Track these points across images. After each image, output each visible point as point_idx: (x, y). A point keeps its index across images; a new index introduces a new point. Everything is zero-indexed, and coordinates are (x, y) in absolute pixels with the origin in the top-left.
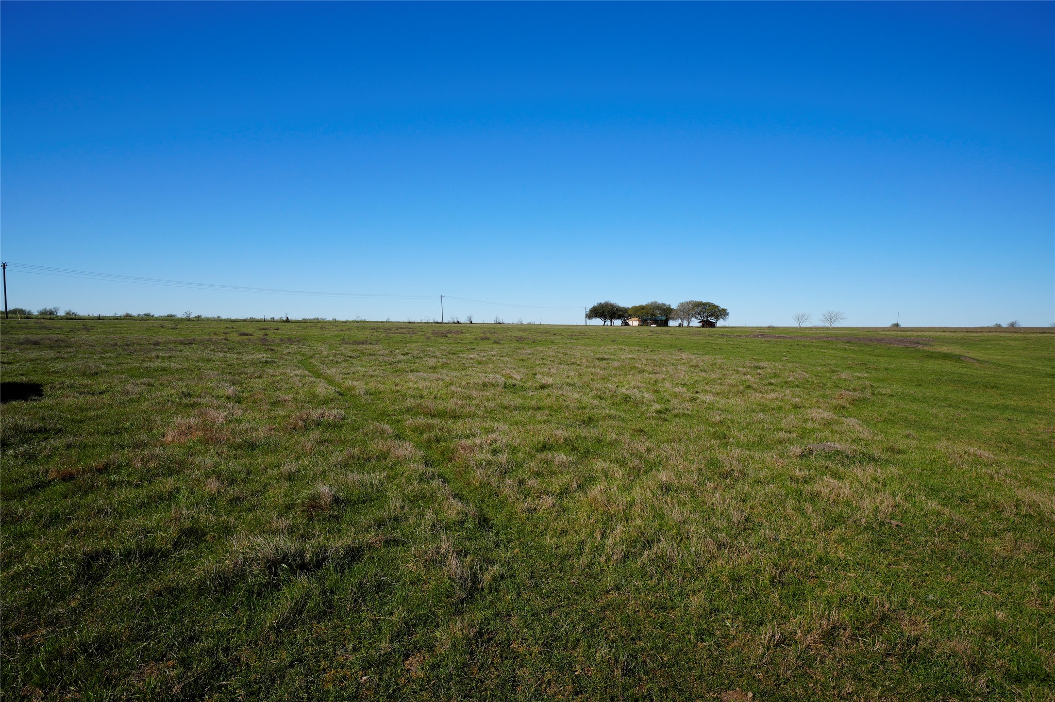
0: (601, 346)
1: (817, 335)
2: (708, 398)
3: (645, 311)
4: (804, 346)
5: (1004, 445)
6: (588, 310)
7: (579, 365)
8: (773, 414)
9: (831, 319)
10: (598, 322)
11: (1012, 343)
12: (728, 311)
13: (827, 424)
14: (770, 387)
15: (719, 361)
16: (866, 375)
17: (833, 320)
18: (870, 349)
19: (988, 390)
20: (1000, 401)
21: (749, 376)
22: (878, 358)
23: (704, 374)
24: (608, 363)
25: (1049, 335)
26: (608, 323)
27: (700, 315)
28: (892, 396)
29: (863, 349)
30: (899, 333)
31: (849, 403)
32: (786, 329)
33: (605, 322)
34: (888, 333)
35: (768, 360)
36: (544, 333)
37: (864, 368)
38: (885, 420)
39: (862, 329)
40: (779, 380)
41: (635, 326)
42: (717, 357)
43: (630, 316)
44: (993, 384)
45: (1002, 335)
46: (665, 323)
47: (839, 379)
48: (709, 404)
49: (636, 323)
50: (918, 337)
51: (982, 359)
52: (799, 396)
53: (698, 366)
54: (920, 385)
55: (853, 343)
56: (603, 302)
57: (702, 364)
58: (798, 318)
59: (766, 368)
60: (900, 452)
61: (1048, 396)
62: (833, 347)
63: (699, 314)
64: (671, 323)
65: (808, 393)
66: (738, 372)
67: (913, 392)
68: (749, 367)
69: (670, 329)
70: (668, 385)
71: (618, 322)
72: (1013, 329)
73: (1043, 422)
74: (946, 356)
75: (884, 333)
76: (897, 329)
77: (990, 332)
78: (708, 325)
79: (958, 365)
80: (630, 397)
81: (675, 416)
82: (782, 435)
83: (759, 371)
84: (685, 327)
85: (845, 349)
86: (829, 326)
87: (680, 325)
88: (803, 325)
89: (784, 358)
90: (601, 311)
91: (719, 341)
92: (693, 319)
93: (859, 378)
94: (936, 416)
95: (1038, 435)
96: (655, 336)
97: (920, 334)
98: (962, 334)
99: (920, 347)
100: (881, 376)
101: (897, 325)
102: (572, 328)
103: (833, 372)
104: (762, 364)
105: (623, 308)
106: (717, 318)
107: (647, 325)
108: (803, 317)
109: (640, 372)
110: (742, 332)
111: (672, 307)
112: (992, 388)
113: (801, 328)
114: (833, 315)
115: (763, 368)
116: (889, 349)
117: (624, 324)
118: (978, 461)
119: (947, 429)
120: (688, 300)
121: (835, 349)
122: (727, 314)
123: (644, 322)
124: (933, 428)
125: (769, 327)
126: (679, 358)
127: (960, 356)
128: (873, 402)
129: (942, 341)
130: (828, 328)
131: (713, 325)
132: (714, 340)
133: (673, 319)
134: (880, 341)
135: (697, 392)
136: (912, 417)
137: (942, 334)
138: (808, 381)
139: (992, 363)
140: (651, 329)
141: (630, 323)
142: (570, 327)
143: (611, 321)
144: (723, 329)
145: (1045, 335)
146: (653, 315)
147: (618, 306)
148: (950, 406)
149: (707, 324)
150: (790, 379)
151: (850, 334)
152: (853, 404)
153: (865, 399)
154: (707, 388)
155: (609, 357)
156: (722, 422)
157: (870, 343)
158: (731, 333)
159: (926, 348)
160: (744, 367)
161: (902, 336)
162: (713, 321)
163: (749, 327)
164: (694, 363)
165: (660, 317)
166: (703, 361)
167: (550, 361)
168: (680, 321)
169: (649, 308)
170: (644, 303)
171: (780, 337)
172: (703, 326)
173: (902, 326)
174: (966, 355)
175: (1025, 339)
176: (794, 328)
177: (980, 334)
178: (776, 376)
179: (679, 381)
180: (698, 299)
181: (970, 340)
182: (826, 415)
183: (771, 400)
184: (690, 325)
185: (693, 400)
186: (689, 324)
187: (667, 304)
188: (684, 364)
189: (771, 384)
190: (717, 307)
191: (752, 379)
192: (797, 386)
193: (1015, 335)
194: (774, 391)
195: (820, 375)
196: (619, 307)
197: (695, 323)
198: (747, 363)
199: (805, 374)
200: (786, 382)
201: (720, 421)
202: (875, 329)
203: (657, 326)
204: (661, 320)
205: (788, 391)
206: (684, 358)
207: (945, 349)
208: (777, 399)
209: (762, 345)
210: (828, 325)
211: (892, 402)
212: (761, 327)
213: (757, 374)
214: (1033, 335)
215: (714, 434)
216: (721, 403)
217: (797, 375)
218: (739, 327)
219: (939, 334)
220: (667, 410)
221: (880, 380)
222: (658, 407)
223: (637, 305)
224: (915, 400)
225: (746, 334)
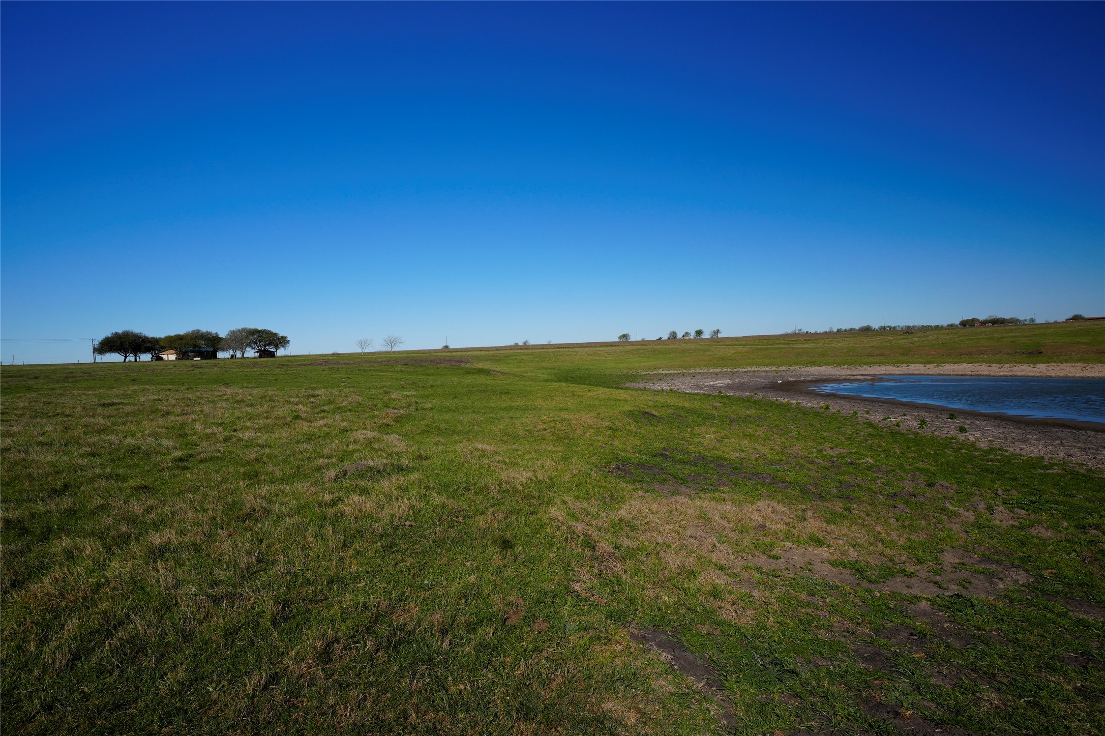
0: (113, 388)
1: (379, 360)
2: (247, 435)
3: (184, 342)
4: (365, 371)
5: (505, 438)
6: (96, 343)
7: (68, 416)
8: (319, 442)
9: (392, 343)
10: (115, 358)
11: (524, 357)
12: (288, 339)
13: (369, 443)
14: (323, 414)
15: (270, 393)
16: (415, 393)
17: (393, 344)
18: (423, 369)
19: (503, 396)
20: (509, 404)
21: (301, 406)
22: (428, 377)
23: (249, 410)
24: (117, 409)
25: (546, 350)
26: (131, 358)
27: (257, 343)
28: (432, 409)
29: (417, 369)
30: (448, 354)
31: (394, 421)
32: (350, 355)
33: (126, 357)
34: (439, 354)
35: (325, 387)
36: (15, 377)
37: (414, 387)
38: (422, 432)
39: (419, 352)
40: (332, 407)
41: (172, 361)
42: (269, 389)
43: (163, 349)
44: (506, 391)
45: (518, 351)
46: (213, 355)
47: (390, 399)
48: (247, 441)
49: (173, 357)
50: (461, 356)
51: (505, 371)
52: (349, 420)
53: (243, 401)
54: (456, 397)
55: (410, 365)
56: (120, 331)
57: (250, 398)
58: (362, 344)
59: (321, 395)
60: (426, 458)
61: (539, 396)
62: (392, 369)
63: (255, 343)
64: (221, 355)
65: (359, 417)
66: (289, 402)
67: (448, 404)
68: (303, 397)
69: (219, 361)
70: (198, 426)
71: (146, 357)
72: (526, 346)
73: (531, 416)
74: (480, 371)
75: (436, 354)
76: (446, 350)
77: (511, 349)
78: (267, 354)
79: (489, 378)
80: (139, 448)
81: (201, 461)
82: (321, 461)
83: (312, 399)
84: (238, 358)
85: (402, 371)
86: (390, 350)
87: (232, 356)
88: (367, 351)
89: (342, 384)
90: (118, 343)
91: (277, 371)
92: (248, 349)
93: (408, 396)
94: (461, 422)
95: (527, 426)
96: (197, 371)
97: (463, 353)
98: (493, 352)
99: (463, 365)
100: (427, 393)
101: (447, 347)
102: (70, 367)
103: (386, 393)
104: (317, 392)
105: (153, 338)
106: (277, 347)
107: (188, 359)
108: (365, 342)
109: (163, 415)
110: (305, 360)
111: (220, 336)
112: (506, 393)
113: (364, 353)
114: (392, 340)
115: (318, 396)
116: (438, 368)
117: (155, 358)
118: (484, 454)
119: (467, 432)
120: (240, 327)
121: (393, 372)
122: (288, 342)
123: (183, 355)
124: (458, 433)
125: (333, 354)
126: (221, 393)
127: (490, 370)
128: (415, 416)
129: (479, 359)
130: (390, 352)
131: (272, 355)
132: (271, 370)
133: (223, 350)
134: (432, 361)
135: (235, 430)
136: (443, 426)
137: (479, 353)
138: (361, 405)
139: (512, 374)
140: (193, 362)
141: (165, 357)
142: (67, 366)
143: (136, 356)
144: (283, 359)
145: (544, 350)
146: (195, 346)
147: (145, 337)
148: (474, 412)
149: (264, 354)
150: (344, 404)
151: (408, 357)
152: (397, 422)
153: (409, 415)
154: (248, 424)
155: (119, 401)
156: (257, 460)
157: (424, 364)
158: (291, 361)
159: (467, 366)
160: (297, 396)
161: (450, 356)
162: (272, 350)
163: (312, 355)
164: (239, 397)
165: (205, 348)
166: (251, 395)
167: (16, 415)
168: (231, 352)
169: (189, 338)
170: (182, 332)
171: (344, 363)
172: (260, 357)
173: (451, 347)
174: (495, 369)
175: (532, 354)
176: (358, 353)
177: (504, 352)
178: (330, 402)
179: (216, 420)
180: (252, 326)
181: (498, 356)
182: (370, 434)
183: (320, 428)
184: (245, 356)
185: (227, 439)
186: (243, 354)
187: (214, 332)
188: (228, 399)
189: (324, 411)
190: (276, 334)
191: (304, 409)
192: (350, 410)
193: (526, 351)
194: (323, 418)
195: (373, 397)
196: (147, 338)
197: (251, 353)
198: (303, 392)
199: (359, 398)
200: (339, 408)
201: (255, 459)
202: (429, 351)
203: (202, 359)
204: (208, 352)
205: (337, 417)
206: (228, 393)
207: (480, 366)
208: (325, 426)
209: (322, 373)
210: (388, 349)
211: (430, 414)
212: (326, 355)
213: (310, 402)
214: (536, 351)
215: (244, 474)
216: (263, 438)
217: (350, 399)
218: (302, 356)
219: (477, 353)
220: (191, 456)
221: (425, 397)
222: (178, 454)
223: (173, 334)
224: (449, 410)
225: (309, 362)
